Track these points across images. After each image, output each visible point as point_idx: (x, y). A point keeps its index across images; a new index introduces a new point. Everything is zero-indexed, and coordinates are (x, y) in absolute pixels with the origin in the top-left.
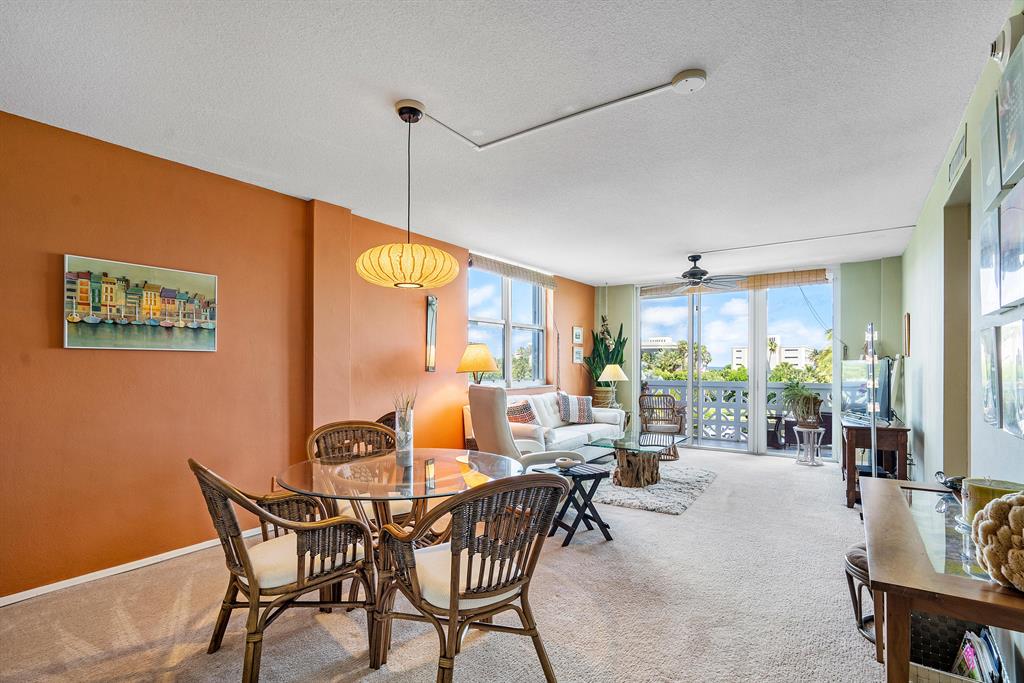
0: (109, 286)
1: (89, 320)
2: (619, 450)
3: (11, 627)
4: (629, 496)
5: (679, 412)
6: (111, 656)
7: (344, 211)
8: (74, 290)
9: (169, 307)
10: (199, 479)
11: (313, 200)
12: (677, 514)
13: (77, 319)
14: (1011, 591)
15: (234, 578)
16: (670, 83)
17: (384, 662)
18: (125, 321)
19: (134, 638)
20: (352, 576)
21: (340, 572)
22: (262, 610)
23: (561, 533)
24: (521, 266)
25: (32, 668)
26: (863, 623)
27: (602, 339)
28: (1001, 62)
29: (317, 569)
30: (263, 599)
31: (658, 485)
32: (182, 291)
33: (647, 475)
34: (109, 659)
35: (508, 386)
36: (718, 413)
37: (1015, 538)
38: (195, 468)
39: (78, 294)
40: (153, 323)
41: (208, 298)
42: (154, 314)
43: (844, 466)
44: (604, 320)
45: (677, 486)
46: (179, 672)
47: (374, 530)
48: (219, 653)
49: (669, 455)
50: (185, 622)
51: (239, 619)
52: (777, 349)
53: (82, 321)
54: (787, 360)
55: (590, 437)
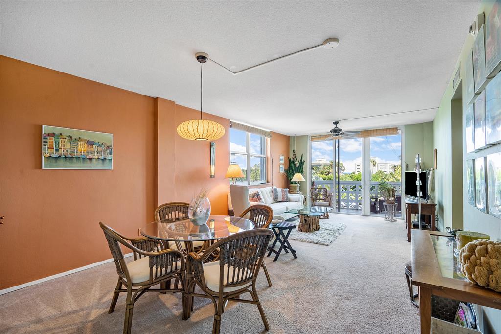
0: (63, 140)
1: (54, 155)
2: (301, 214)
3: (17, 301)
4: (306, 237)
5: (329, 196)
6: (64, 315)
7: (172, 103)
8: (47, 142)
9: (91, 149)
10: (104, 232)
11: (157, 98)
12: (328, 245)
13: (48, 155)
14: (477, 286)
15: (120, 278)
16: (322, 44)
17: (189, 317)
18: (70, 156)
19: (74, 307)
20: (175, 277)
21: (169, 275)
22: (133, 293)
23: (273, 255)
24: (255, 127)
25: (27, 321)
26: (414, 298)
27: (293, 161)
28: (474, 35)
29: (159, 274)
30: (133, 288)
31: (319, 231)
32: (97, 142)
33: (314, 226)
34: (62, 316)
35: (249, 184)
36: (348, 196)
37: (478, 261)
38: (102, 226)
39: (48, 144)
40: (83, 157)
41: (108, 145)
42: (84, 152)
43: (406, 222)
44: (294, 152)
45: (328, 231)
46: (94, 322)
47: (185, 254)
48: (114, 314)
49: (325, 216)
50: (98, 298)
51: (123, 297)
52: (376, 164)
53: (50, 156)
54: (381, 170)
55: (287, 208)
